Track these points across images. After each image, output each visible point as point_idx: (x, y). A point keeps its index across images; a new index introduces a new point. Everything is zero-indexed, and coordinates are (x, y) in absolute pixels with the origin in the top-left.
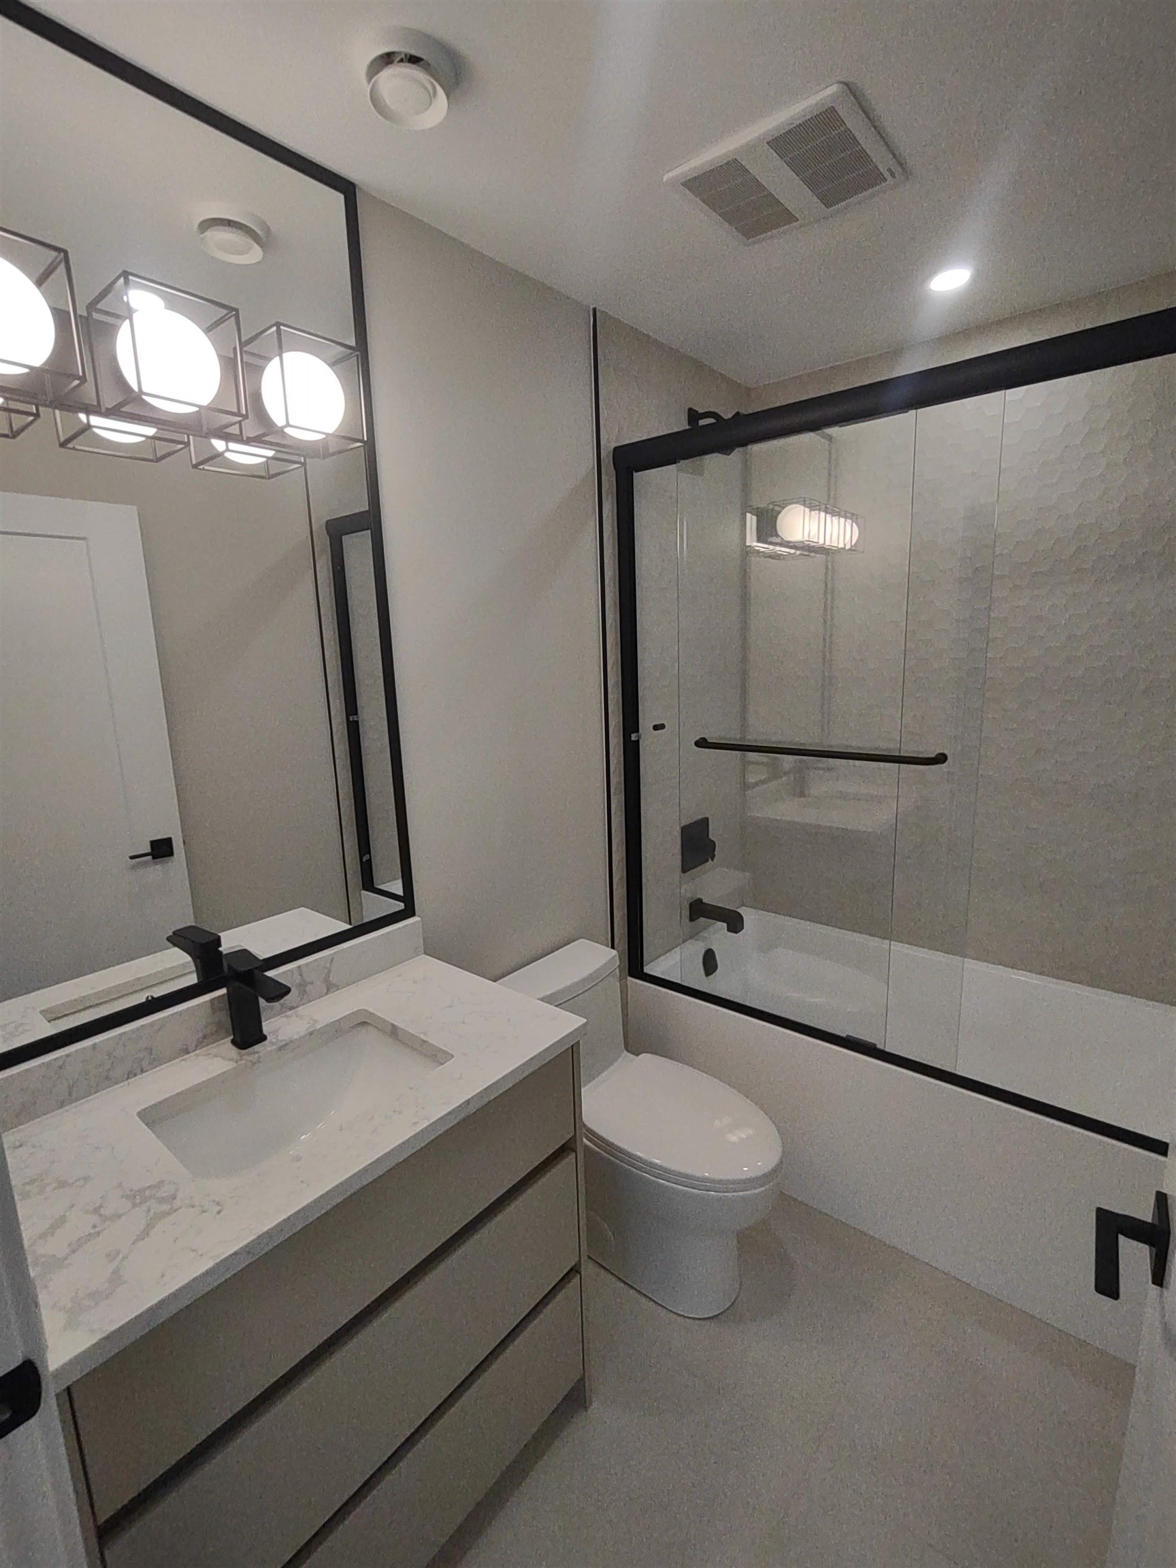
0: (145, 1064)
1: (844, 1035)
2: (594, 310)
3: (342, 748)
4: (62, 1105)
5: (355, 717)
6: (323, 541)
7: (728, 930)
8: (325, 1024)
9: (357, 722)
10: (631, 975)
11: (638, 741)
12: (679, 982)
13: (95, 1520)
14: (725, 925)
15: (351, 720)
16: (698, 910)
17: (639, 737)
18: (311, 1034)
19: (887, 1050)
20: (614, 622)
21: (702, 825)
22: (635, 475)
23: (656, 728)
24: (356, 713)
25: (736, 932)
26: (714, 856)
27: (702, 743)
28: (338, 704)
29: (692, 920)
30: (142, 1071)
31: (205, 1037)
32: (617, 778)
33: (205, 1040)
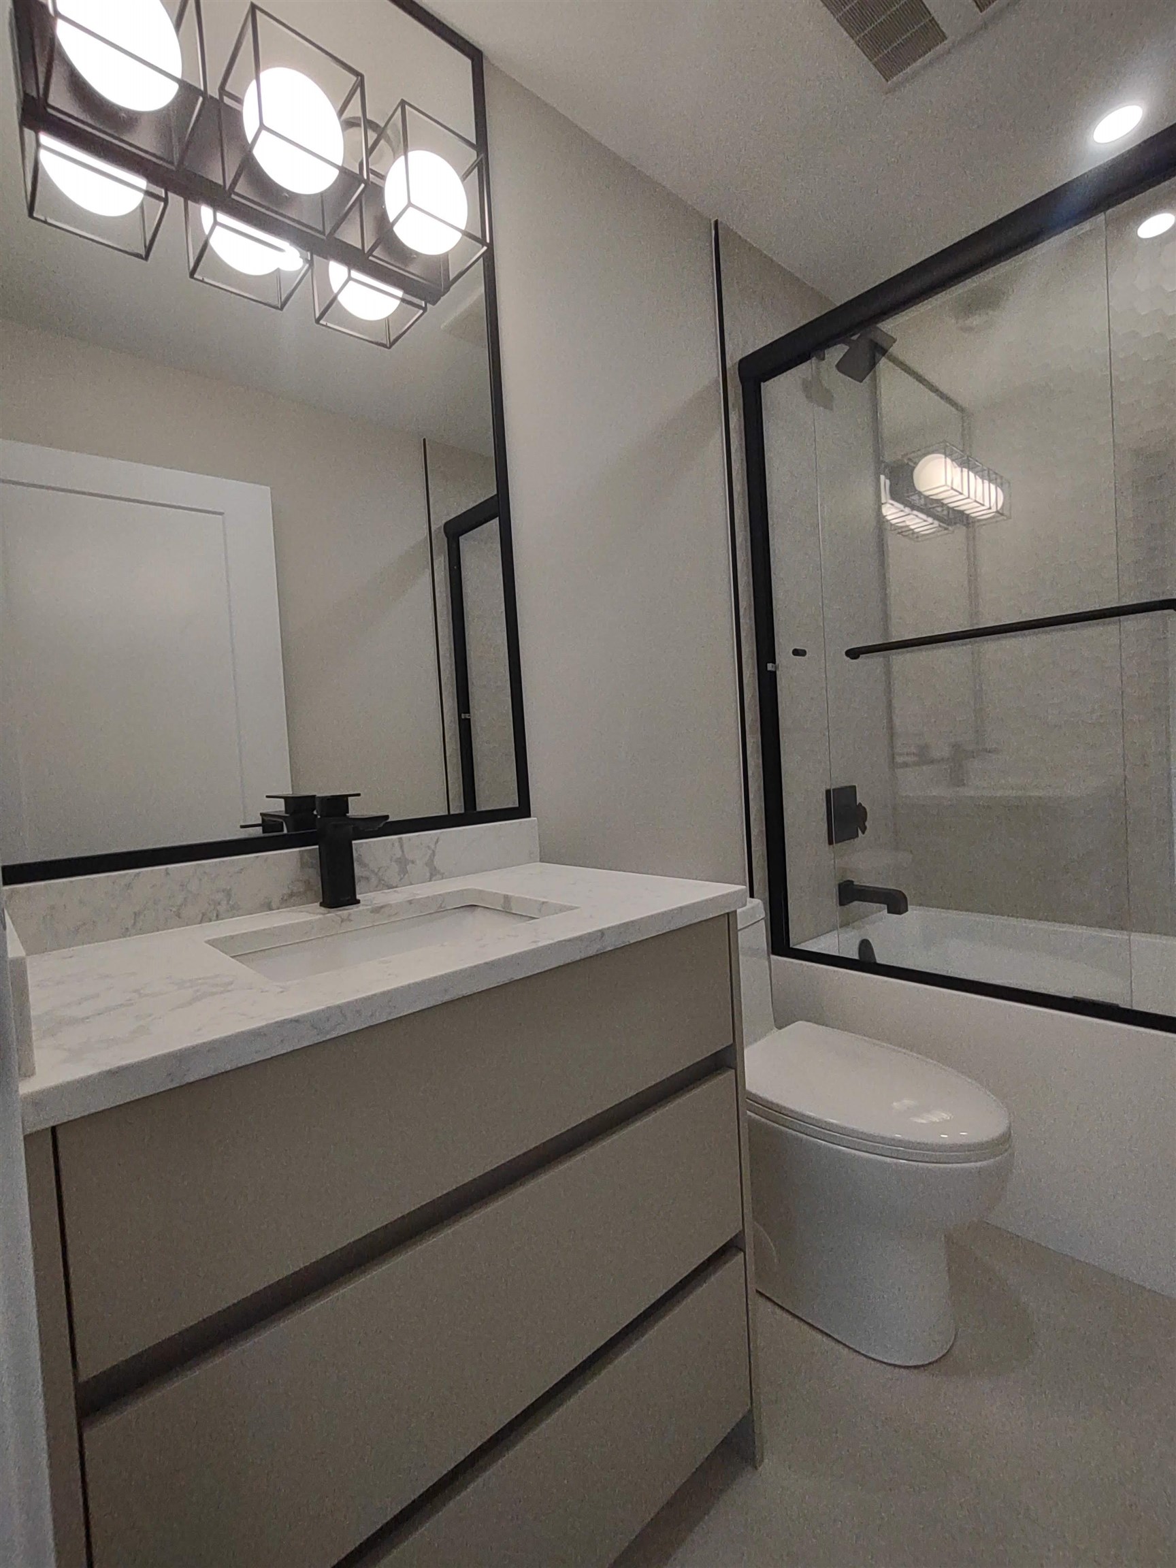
0: (222, 908)
1: (1070, 996)
2: (716, 223)
3: (454, 746)
4: (126, 933)
5: (468, 715)
6: (441, 542)
7: (889, 912)
8: (426, 896)
9: (469, 720)
10: (774, 953)
11: (775, 673)
12: (837, 954)
13: (76, 1375)
14: (886, 906)
15: (463, 717)
16: (849, 893)
17: (776, 668)
18: (410, 902)
19: (1136, 1008)
20: (744, 542)
21: (849, 792)
22: (762, 384)
23: (797, 652)
24: (468, 712)
25: (900, 913)
26: (865, 828)
27: (853, 654)
28: (451, 704)
29: (842, 903)
30: (218, 917)
31: (292, 895)
32: (752, 715)
33: (290, 900)
